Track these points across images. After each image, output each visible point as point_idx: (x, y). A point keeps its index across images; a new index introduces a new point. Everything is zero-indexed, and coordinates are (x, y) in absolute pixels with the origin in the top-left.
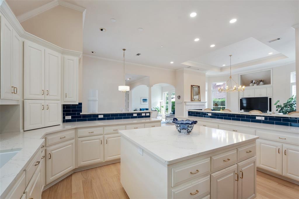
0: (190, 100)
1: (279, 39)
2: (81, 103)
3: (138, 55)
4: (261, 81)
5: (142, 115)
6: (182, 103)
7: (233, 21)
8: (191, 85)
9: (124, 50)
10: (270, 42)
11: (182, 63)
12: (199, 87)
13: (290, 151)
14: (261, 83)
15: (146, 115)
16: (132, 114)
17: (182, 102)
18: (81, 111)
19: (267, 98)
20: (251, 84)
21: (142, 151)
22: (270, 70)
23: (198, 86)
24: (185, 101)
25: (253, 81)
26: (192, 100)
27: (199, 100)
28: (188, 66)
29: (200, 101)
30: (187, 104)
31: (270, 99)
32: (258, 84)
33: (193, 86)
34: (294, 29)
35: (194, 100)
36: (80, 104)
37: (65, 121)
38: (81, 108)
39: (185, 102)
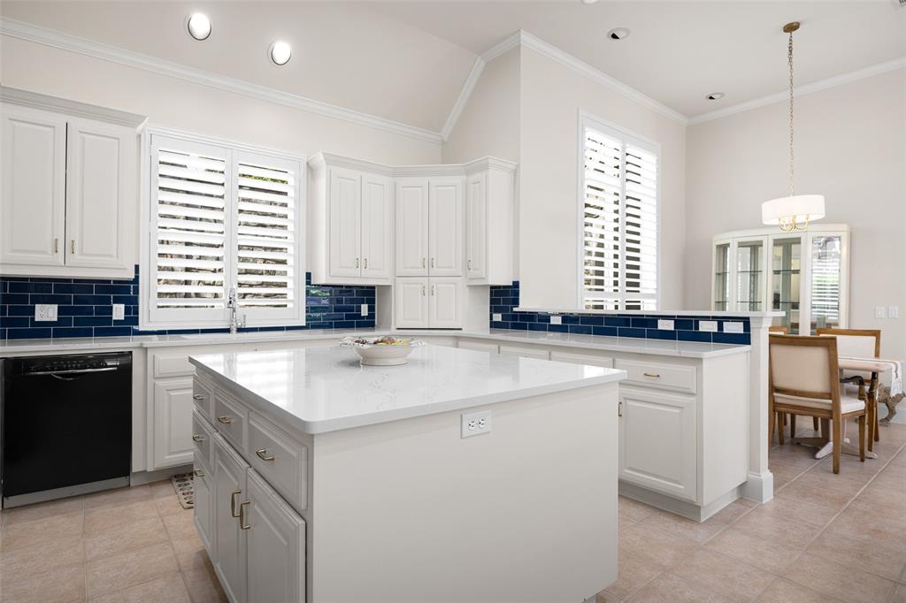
2: (518, 282)
5: (700, 330)
16: (651, 321)
18: (516, 302)
36: (516, 284)
37: (494, 325)
38: (517, 294)
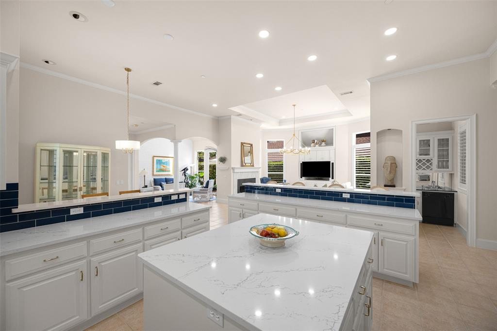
0: (239, 165)
1: (351, 92)
3: (157, 84)
4: (323, 141)
6: (228, 170)
7: (312, 58)
8: (241, 143)
9: (128, 70)
10: (342, 95)
11: (229, 108)
12: (252, 145)
13: (387, 240)
14: (323, 144)
15: (180, 198)
17: (229, 168)
19: (329, 162)
20: (312, 145)
21: (221, 318)
22: (333, 129)
23: (250, 144)
24: (232, 166)
25: (314, 141)
26: (242, 166)
27: (252, 164)
28: (239, 114)
29: (253, 166)
30: (236, 171)
31: (333, 164)
32: (320, 145)
33: (244, 143)
34: (369, 84)
35: (245, 166)
39: (233, 169)
